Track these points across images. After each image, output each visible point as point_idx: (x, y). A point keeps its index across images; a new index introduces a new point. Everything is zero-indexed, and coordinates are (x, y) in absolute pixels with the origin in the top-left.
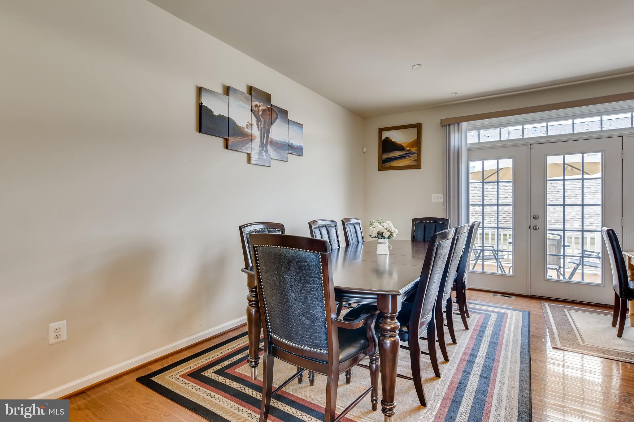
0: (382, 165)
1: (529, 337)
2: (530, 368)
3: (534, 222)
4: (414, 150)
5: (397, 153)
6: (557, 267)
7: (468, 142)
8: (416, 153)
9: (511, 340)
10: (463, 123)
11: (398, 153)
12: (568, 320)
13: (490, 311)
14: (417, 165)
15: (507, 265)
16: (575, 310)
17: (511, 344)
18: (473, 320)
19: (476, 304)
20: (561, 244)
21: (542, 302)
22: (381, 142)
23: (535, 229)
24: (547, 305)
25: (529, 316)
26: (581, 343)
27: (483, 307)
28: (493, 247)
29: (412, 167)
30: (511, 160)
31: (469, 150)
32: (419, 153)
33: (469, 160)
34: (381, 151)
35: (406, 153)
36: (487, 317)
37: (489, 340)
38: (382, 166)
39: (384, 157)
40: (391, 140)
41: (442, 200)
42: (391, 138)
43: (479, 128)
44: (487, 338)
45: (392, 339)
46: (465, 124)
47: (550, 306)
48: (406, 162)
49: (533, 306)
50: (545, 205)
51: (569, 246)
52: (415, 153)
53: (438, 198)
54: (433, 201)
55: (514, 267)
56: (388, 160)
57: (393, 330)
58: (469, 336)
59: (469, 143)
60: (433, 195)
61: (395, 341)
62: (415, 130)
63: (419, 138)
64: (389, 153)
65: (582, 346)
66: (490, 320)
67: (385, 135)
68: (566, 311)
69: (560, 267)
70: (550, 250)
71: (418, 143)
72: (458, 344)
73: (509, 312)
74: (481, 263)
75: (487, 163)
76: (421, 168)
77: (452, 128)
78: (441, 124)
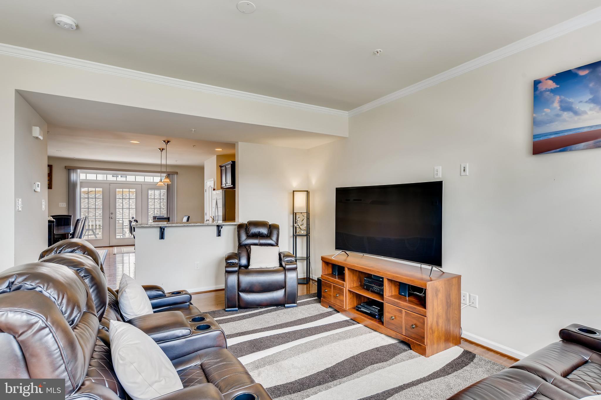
3: (111, 216)
6: (122, 235)
7: (80, 179)
8: (48, 181)
14: (50, 187)
15: (99, 236)
16: (125, 247)
21: (113, 247)
25: (108, 250)
26: (123, 252)
30: (102, 189)
31: (81, 183)
33: (81, 187)
41: (65, 206)
43: (86, 173)
46: (79, 170)
47: (116, 248)
49: (110, 248)
50: (115, 209)
53: (63, 205)
54: (61, 206)
55: (103, 236)
59: (82, 179)
60: (60, 203)
63: (51, 173)
68: (122, 248)
71: (50, 175)
75: (90, 189)
76: (52, 189)
77: (72, 171)
78: (65, 168)
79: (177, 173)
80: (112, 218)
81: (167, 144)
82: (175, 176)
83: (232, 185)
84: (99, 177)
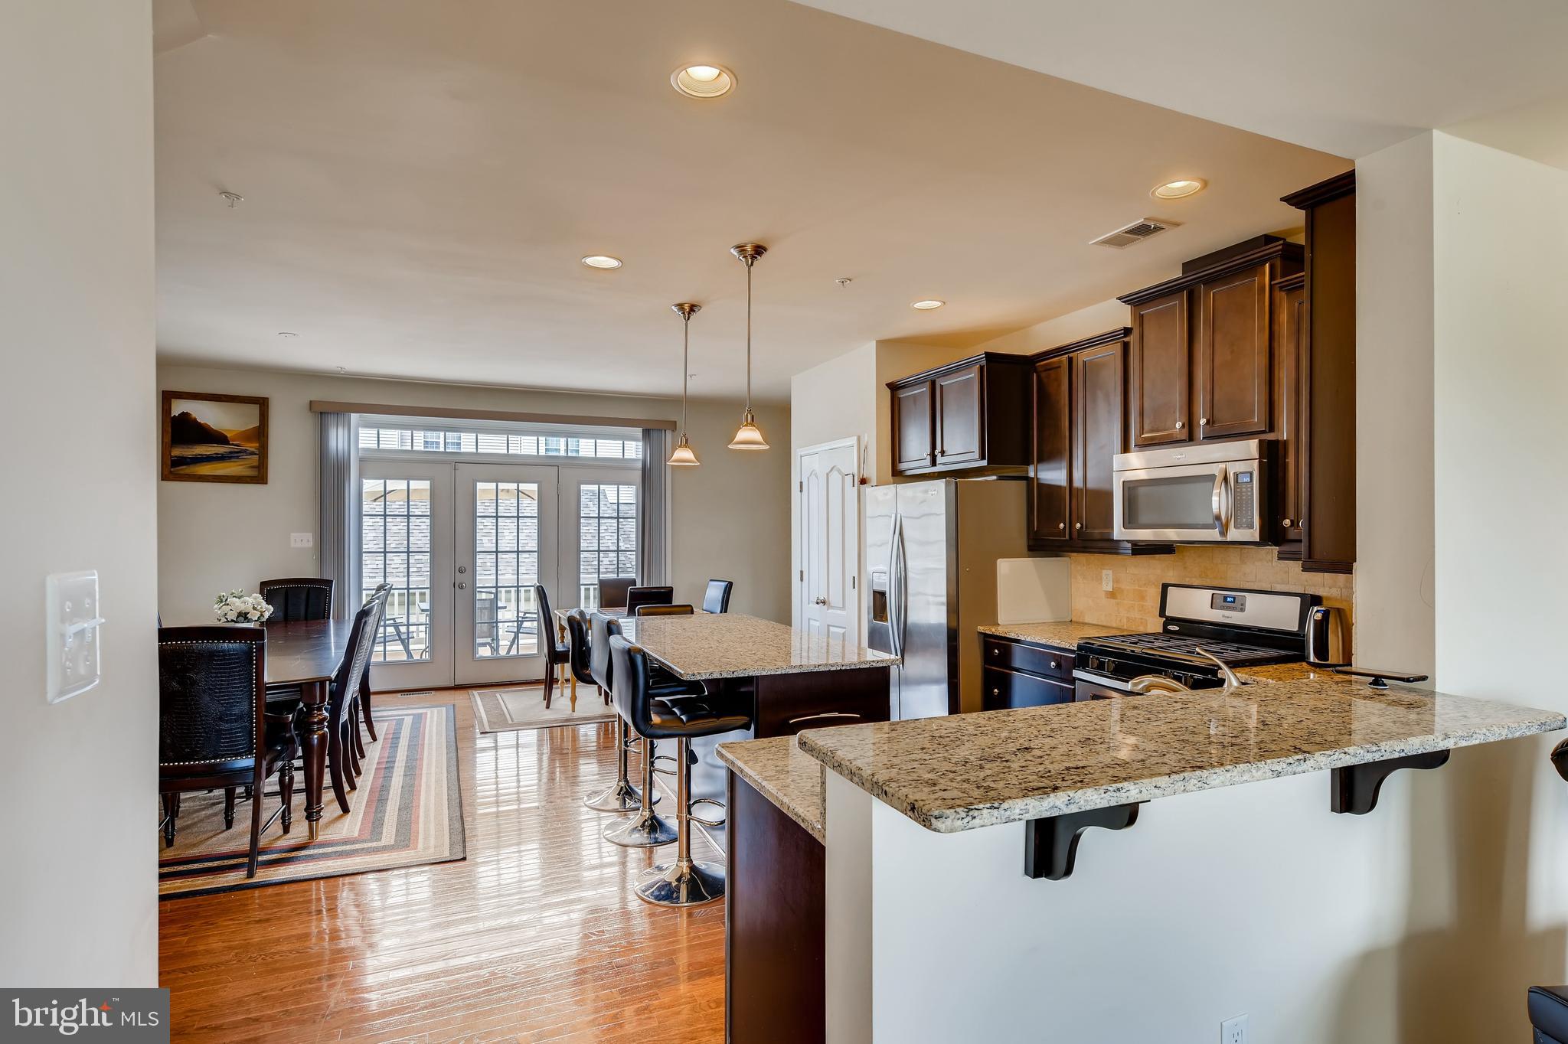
0: (172, 469)
1: (455, 730)
2: (457, 756)
3: (460, 578)
4: (251, 446)
5: (210, 449)
6: (489, 640)
7: (361, 446)
8: (256, 454)
9: (434, 737)
10: (353, 415)
11: (213, 449)
12: (499, 703)
13: (402, 715)
14: (260, 477)
15: (418, 648)
16: (507, 692)
17: (434, 742)
18: (380, 729)
19: (379, 711)
20: (494, 606)
21: (470, 691)
22: (169, 420)
23: (461, 587)
24: (475, 693)
25: (454, 709)
26: (510, 722)
27: (390, 713)
28: (394, 619)
29: (248, 479)
30: (429, 482)
31: (362, 460)
32: (263, 453)
33: (362, 475)
34: (168, 439)
35: (232, 450)
36: (400, 723)
37: (407, 744)
38: (171, 472)
39: (177, 452)
40: (195, 419)
41: (311, 544)
42: (194, 415)
43: (378, 426)
44: (403, 743)
45: (321, 732)
46: (354, 417)
47: (479, 694)
48: (233, 469)
49: (459, 697)
50: (474, 553)
51: (505, 608)
52: (253, 453)
53: (304, 540)
54: (293, 545)
55: (432, 647)
56: (188, 460)
57: (321, 722)
58: (380, 746)
59: (363, 448)
60: (292, 534)
61: (324, 733)
62: (255, 410)
63: (264, 426)
64: (190, 447)
65: (511, 725)
66: (404, 726)
67: (178, 408)
68: (498, 695)
69: (493, 640)
70: (482, 617)
71: (260, 434)
72: (367, 757)
73: (429, 711)
74: (382, 649)
75: (392, 485)
76: (266, 483)
77: (331, 420)
78: (310, 410)
79: (673, 426)
80: (462, 588)
81: (752, 264)
82: (669, 434)
83: (983, 457)
84: (418, 441)
